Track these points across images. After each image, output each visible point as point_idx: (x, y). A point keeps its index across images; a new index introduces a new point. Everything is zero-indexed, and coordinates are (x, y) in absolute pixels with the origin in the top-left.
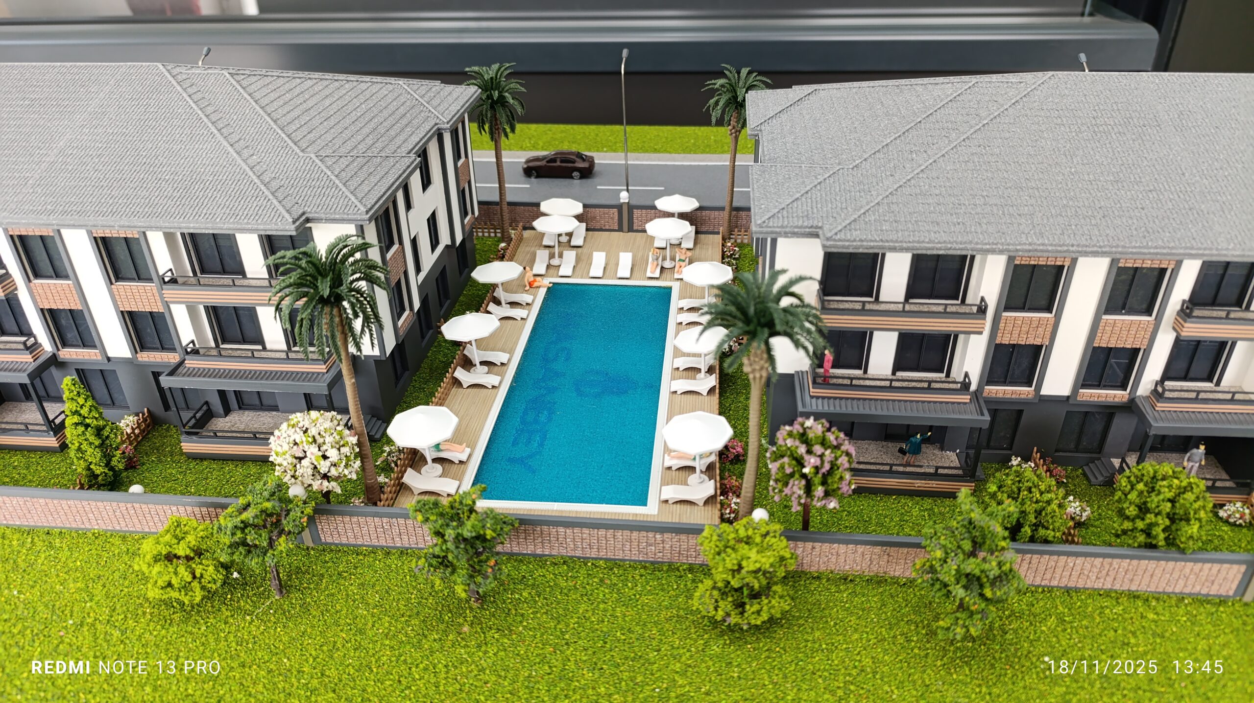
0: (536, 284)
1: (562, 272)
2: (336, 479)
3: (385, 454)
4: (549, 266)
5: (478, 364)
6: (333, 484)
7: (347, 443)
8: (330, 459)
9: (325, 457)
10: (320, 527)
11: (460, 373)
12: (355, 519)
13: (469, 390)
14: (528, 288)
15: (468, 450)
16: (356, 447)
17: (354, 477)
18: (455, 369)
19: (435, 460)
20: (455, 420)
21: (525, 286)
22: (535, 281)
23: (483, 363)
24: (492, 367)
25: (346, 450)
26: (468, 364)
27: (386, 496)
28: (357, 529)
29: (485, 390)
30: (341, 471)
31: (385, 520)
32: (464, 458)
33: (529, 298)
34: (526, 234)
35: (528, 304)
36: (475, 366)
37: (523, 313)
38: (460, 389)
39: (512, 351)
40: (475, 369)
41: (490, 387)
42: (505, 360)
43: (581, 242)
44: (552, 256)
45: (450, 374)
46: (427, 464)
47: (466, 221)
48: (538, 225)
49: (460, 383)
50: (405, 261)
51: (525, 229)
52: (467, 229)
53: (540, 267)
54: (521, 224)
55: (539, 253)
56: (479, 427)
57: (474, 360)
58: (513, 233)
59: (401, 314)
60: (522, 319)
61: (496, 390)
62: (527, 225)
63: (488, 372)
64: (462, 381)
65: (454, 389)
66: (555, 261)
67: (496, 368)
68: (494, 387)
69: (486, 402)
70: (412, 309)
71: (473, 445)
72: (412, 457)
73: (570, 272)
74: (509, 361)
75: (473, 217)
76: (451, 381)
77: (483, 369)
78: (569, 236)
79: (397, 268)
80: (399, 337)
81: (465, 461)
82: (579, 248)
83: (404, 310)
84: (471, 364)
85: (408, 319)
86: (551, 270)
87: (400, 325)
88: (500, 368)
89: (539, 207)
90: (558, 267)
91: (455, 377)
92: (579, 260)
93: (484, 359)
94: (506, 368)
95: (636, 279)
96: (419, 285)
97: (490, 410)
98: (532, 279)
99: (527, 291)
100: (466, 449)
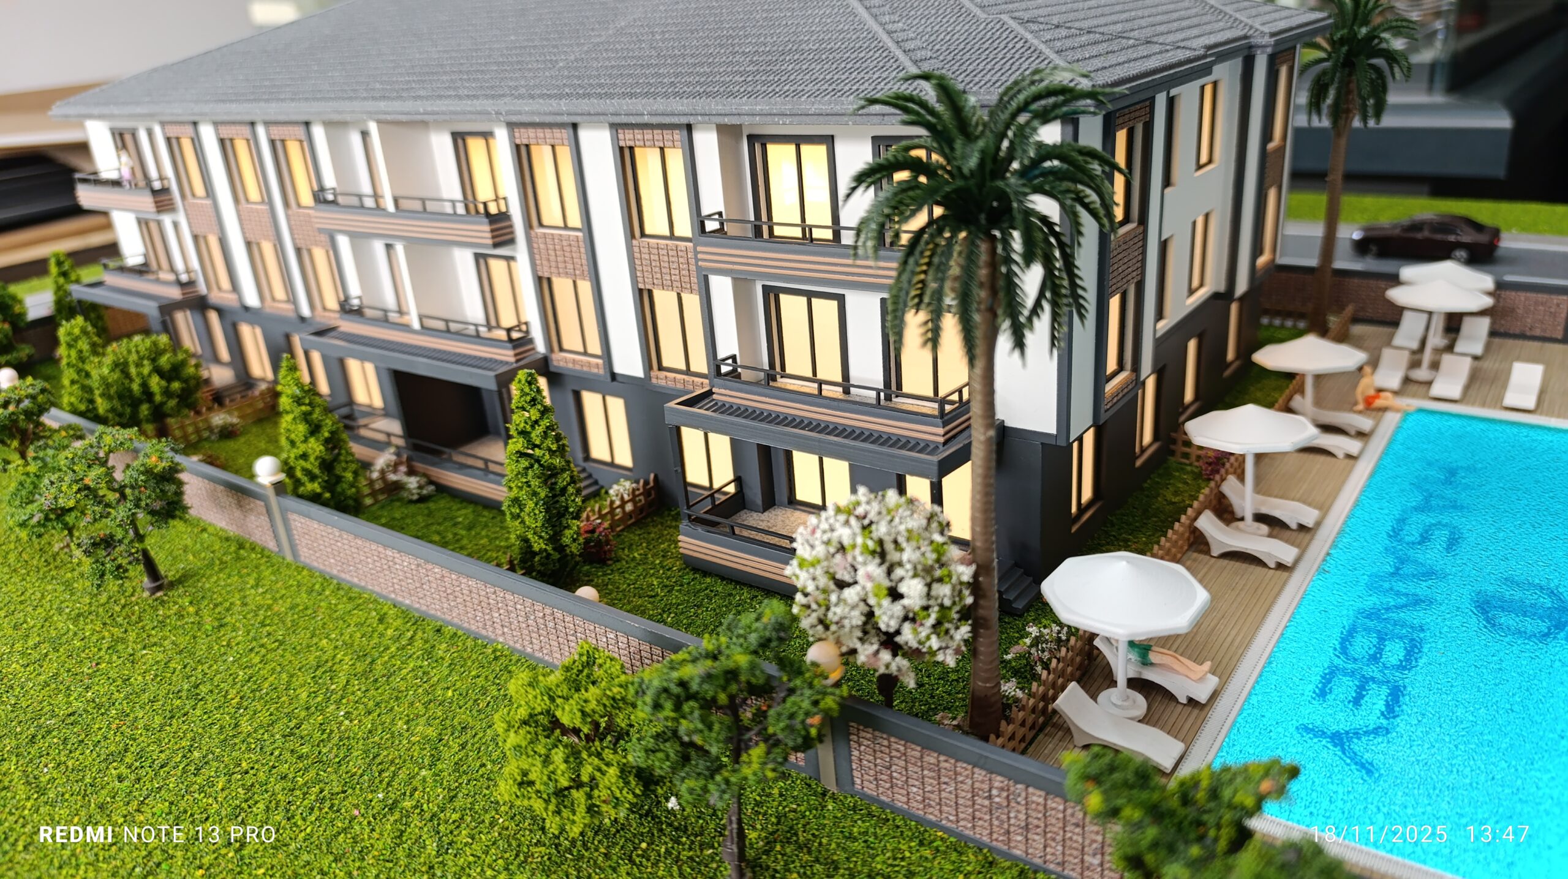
0: (1379, 403)
1: (1437, 390)
2: (913, 654)
3: (1028, 641)
4: (1407, 380)
5: (1249, 517)
6: (901, 662)
7: (950, 576)
8: (905, 602)
9: (895, 595)
10: (856, 753)
11: (1207, 523)
12: (931, 758)
13: (1224, 562)
14: (1361, 407)
15: (1213, 681)
16: (966, 592)
17: (951, 661)
18: (1199, 513)
19: (1131, 684)
20: (1202, 596)
21: (1356, 403)
22: (1376, 397)
23: (1260, 518)
24: (1277, 530)
25: (944, 591)
26: (1226, 513)
27: (1011, 728)
28: (931, 784)
29: (1259, 570)
30: (923, 634)
31: (998, 781)
32: (1201, 694)
33: (1365, 423)
34: (1358, 329)
35: (1361, 435)
36: (1242, 519)
37: (1352, 446)
38: (1202, 557)
39: (1324, 509)
40: (1240, 524)
41: (1272, 565)
42: (1309, 522)
43: (1478, 349)
44: (1415, 364)
45: (1188, 522)
46: (1113, 683)
47: (1262, 260)
48: (1397, 295)
49: (1207, 544)
50: (1143, 261)
51: (1356, 320)
52: (1258, 275)
53: (1389, 376)
54: (1350, 310)
55: (1387, 354)
56: (1239, 638)
57: (1243, 509)
58: (1333, 320)
59: (1115, 374)
60: (1349, 457)
61: (1285, 574)
62: (1361, 314)
63: (1270, 536)
64: (1210, 540)
65: (1190, 553)
66: (1422, 374)
67: (1288, 533)
68: (1280, 566)
69: (1260, 591)
70: (1136, 368)
71: (1224, 671)
72: (1081, 664)
73: (1455, 392)
74: (1318, 524)
75: (1273, 260)
76: (1187, 535)
77: (1258, 529)
78: (1453, 336)
79: (1125, 266)
80: (1102, 411)
81: (1203, 702)
82: (1476, 358)
83: (1121, 367)
84: (1232, 513)
85: (1125, 385)
86: (1413, 388)
87: (1110, 387)
88: (1295, 534)
89: (1394, 280)
90: (1429, 383)
91: (1196, 529)
92: (1474, 378)
93: (1264, 510)
94: (1308, 536)
96: (1156, 338)
97: (1269, 610)
98: (1372, 392)
99: (1360, 412)
100: (1210, 676)
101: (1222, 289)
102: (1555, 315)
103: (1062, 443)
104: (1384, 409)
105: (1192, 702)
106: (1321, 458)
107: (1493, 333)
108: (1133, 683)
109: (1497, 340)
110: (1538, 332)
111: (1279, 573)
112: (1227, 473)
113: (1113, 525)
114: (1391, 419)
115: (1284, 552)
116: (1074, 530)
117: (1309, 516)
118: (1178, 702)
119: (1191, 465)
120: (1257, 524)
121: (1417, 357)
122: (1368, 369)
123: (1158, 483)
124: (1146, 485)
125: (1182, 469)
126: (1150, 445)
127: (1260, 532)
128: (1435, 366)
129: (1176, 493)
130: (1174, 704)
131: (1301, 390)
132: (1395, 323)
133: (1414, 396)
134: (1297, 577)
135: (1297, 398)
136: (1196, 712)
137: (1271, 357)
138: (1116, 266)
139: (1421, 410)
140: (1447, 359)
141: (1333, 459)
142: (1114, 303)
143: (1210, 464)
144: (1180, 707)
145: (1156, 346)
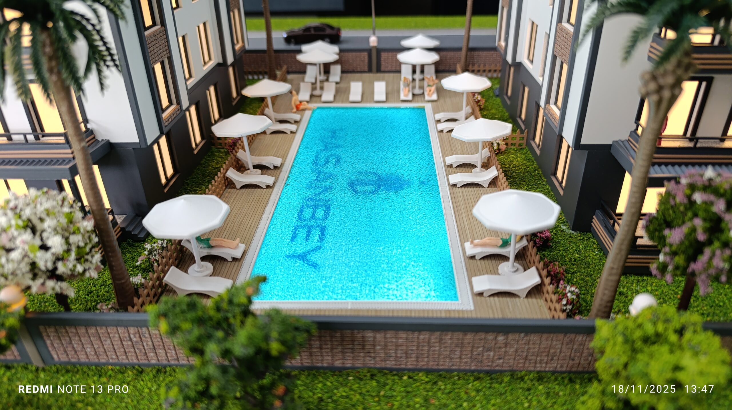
0: (302, 107)
1: (324, 98)
3: (146, 253)
4: (312, 96)
5: (251, 167)
6: (64, 285)
11: (232, 174)
13: (243, 190)
14: (295, 110)
16: (93, 236)
17: (94, 274)
18: (227, 170)
19: (203, 259)
20: (225, 208)
21: (293, 109)
22: (300, 105)
23: (255, 167)
24: (265, 171)
26: (241, 167)
29: (259, 190)
32: (238, 254)
33: (297, 117)
34: (290, 77)
35: (296, 122)
36: (249, 169)
37: (293, 127)
38: (233, 190)
39: (284, 157)
40: (248, 171)
41: (265, 187)
42: (278, 164)
43: (338, 79)
44: (314, 89)
45: (222, 175)
46: (194, 262)
47: (237, 47)
48: (301, 58)
49: (234, 184)
50: (169, 46)
51: (288, 72)
52: (237, 54)
53: (304, 95)
54: (285, 68)
55: (302, 85)
56: (253, 223)
57: (247, 163)
58: (279, 73)
59: (168, 107)
60: (292, 132)
61: (271, 190)
62: (290, 70)
63: (262, 174)
64: (234, 182)
65: (226, 190)
66: (317, 92)
67: (270, 171)
68: (268, 187)
69: (260, 200)
70: (179, 103)
71: (248, 241)
72: (177, 256)
73: (331, 98)
74: (282, 165)
75: (244, 46)
76: (223, 181)
77: (257, 172)
78: (327, 75)
79: (158, 49)
80: (163, 127)
81: (239, 258)
82: (337, 83)
83: (171, 103)
84: (244, 167)
85: (175, 112)
86: (314, 99)
87: (164, 115)
88: (273, 171)
89: (300, 52)
90: (320, 96)
91: (227, 178)
92: (338, 92)
93: (257, 162)
94: (279, 171)
95: (391, 102)
96: (189, 87)
97: (265, 208)
98: (298, 103)
99: (295, 113)
100: (240, 244)
101: (221, 61)
102: (363, 61)
103: (143, 146)
104: (304, 110)
105: (234, 259)
106: (281, 135)
107: (343, 72)
108: (204, 259)
109: (345, 75)
110: (359, 69)
111: (268, 190)
112: (238, 148)
113: (188, 185)
115: (268, 180)
116: (166, 191)
117: (277, 162)
118: (228, 261)
119: (223, 148)
120: (255, 170)
121: (314, 86)
122: (294, 93)
123: (208, 160)
124: (202, 162)
125: (220, 151)
126: (200, 142)
127: (257, 173)
128: (322, 88)
129: (217, 163)
130: (226, 263)
131: (268, 107)
132: (304, 72)
133: (316, 102)
134: (276, 189)
135: (267, 109)
136: (237, 263)
137: (250, 92)
138: (152, 49)
139: (318, 108)
140: (326, 84)
141: (287, 135)
142: (158, 68)
143: (231, 146)
144: (229, 263)
145: (190, 92)
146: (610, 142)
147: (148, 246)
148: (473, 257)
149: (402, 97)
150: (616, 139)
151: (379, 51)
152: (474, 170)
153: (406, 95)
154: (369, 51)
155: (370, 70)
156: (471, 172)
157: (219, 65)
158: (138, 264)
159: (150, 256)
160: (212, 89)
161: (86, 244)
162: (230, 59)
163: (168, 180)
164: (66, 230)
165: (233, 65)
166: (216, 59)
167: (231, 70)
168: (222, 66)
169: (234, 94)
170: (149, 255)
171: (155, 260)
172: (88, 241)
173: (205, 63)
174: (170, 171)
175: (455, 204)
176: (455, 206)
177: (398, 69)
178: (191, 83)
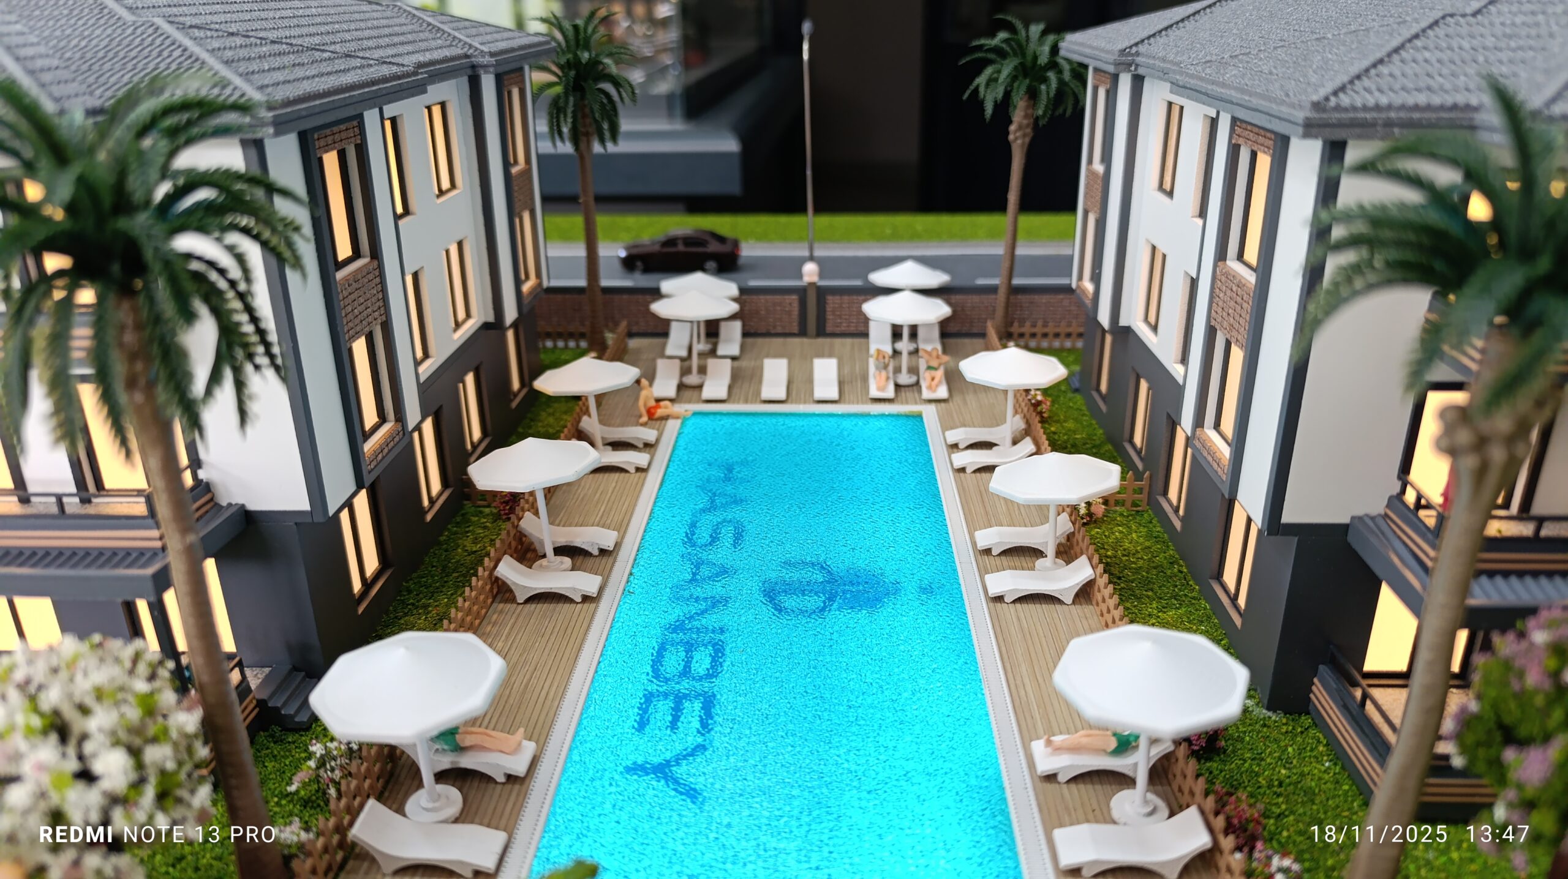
0: (660, 412)
1: (707, 393)
3: (312, 763)
4: (681, 387)
5: (550, 552)
8: (104, 783)
9: (87, 778)
11: (509, 570)
13: (531, 607)
14: (645, 419)
16: (197, 744)
18: (498, 561)
22: (657, 407)
23: (559, 551)
24: (580, 560)
26: (526, 551)
29: (566, 607)
32: (519, 766)
33: (649, 434)
34: (634, 343)
35: (648, 446)
36: (544, 556)
37: (640, 458)
38: (509, 606)
39: (622, 528)
40: (544, 562)
41: (579, 600)
42: (609, 544)
43: (735, 350)
44: (685, 371)
45: (487, 573)
46: (420, 785)
47: (526, 288)
48: (660, 308)
49: (511, 591)
50: (385, 300)
51: (631, 335)
52: (526, 301)
53: (665, 385)
54: (624, 324)
55: (661, 363)
56: (554, 689)
57: (542, 543)
58: (610, 337)
59: (376, 428)
60: (638, 469)
61: (593, 606)
62: (635, 329)
63: (573, 568)
64: (513, 587)
65: (495, 605)
66: (692, 379)
67: (590, 562)
68: (586, 599)
69: (569, 631)
70: (400, 417)
71: (541, 734)
72: (382, 770)
73: (723, 393)
74: (618, 545)
75: (540, 284)
76: (488, 587)
77: (562, 563)
78: (714, 340)
79: (363, 307)
80: (365, 473)
81: (522, 775)
82: (734, 358)
83: (382, 418)
84: (535, 550)
85: (390, 438)
86: (687, 394)
87: (368, 447)
88: (598, 560)
89: (656, 294)
90: (700, 387)
91: (497, 579)
92: (736, 377)
93: (562, 541)
94: (611, 559)
95: (850, 402)
96: (422, 379)
97: (580, 649)
98: (652, 403)
99: (644, 425)
100: (525, 743)
101: (491, 318)
102: (789, 313)
103: (319, 519)
104: (666, 418)
105: (511, 778)
106: (615, 476)
107: (745, 334)
108: (441, 777)
109: (750, 340)
110: (779, 330)
111: (586, 605)
112: (523, 510)
113: (410, 592)
114: (672, 426)
115: (585, 582)
116: (361, 610)
117: (607, 538)
118: (496, 783)
119: (488, 506)
120: (559, 558)
121: (686, 363)
122: (644, 382)
123: (456, 533)
124: (442, 538)
125: (481, 512)
126: (440, 494)
127: (564, 566)
128: (702, 370)
129: (475, 541)
130: (492, 785)
131: (587, 412)
132: (665, 334)
133: (690, 401)
134: (604, 604)
135: (585, 418)
136: (517, 787)
137: (551, 383)
138: (349, 308)
139: (695, 414)
140: (711, 363)
141: (627, 475)
142: (359, 348)
143: (507, 503)
144: (499, 787)
145: (424, 389)
146: (1345, 519)
147: (317, 749)
148: (1051, 778)
149: (874, 393)
150: (1359, 512)
151: (822, 293)
152: (1040, 562)
153: (881, 389)
154: (802, 292)
155: (803, 333)
156: (1033, 568)
157: (486, 326)
158: (292, 788)
159: (322, 772)
160: (470, 379)
161: (180, 764)
162: (511, 314)
163: (367, 585)
164: (136, 730)
165: (515, 325)
166: (481, 313)
167: (510, 335)
168: (493, 328)
169: (516, 384)
170: (318, 768)
171: (332, 780)
172: (186, 757)
173: (458, 325)
174: (372, 564)
175: (1002, 644)
176: (1003, 649)
177: (862, 329)
178: (427, 368)
